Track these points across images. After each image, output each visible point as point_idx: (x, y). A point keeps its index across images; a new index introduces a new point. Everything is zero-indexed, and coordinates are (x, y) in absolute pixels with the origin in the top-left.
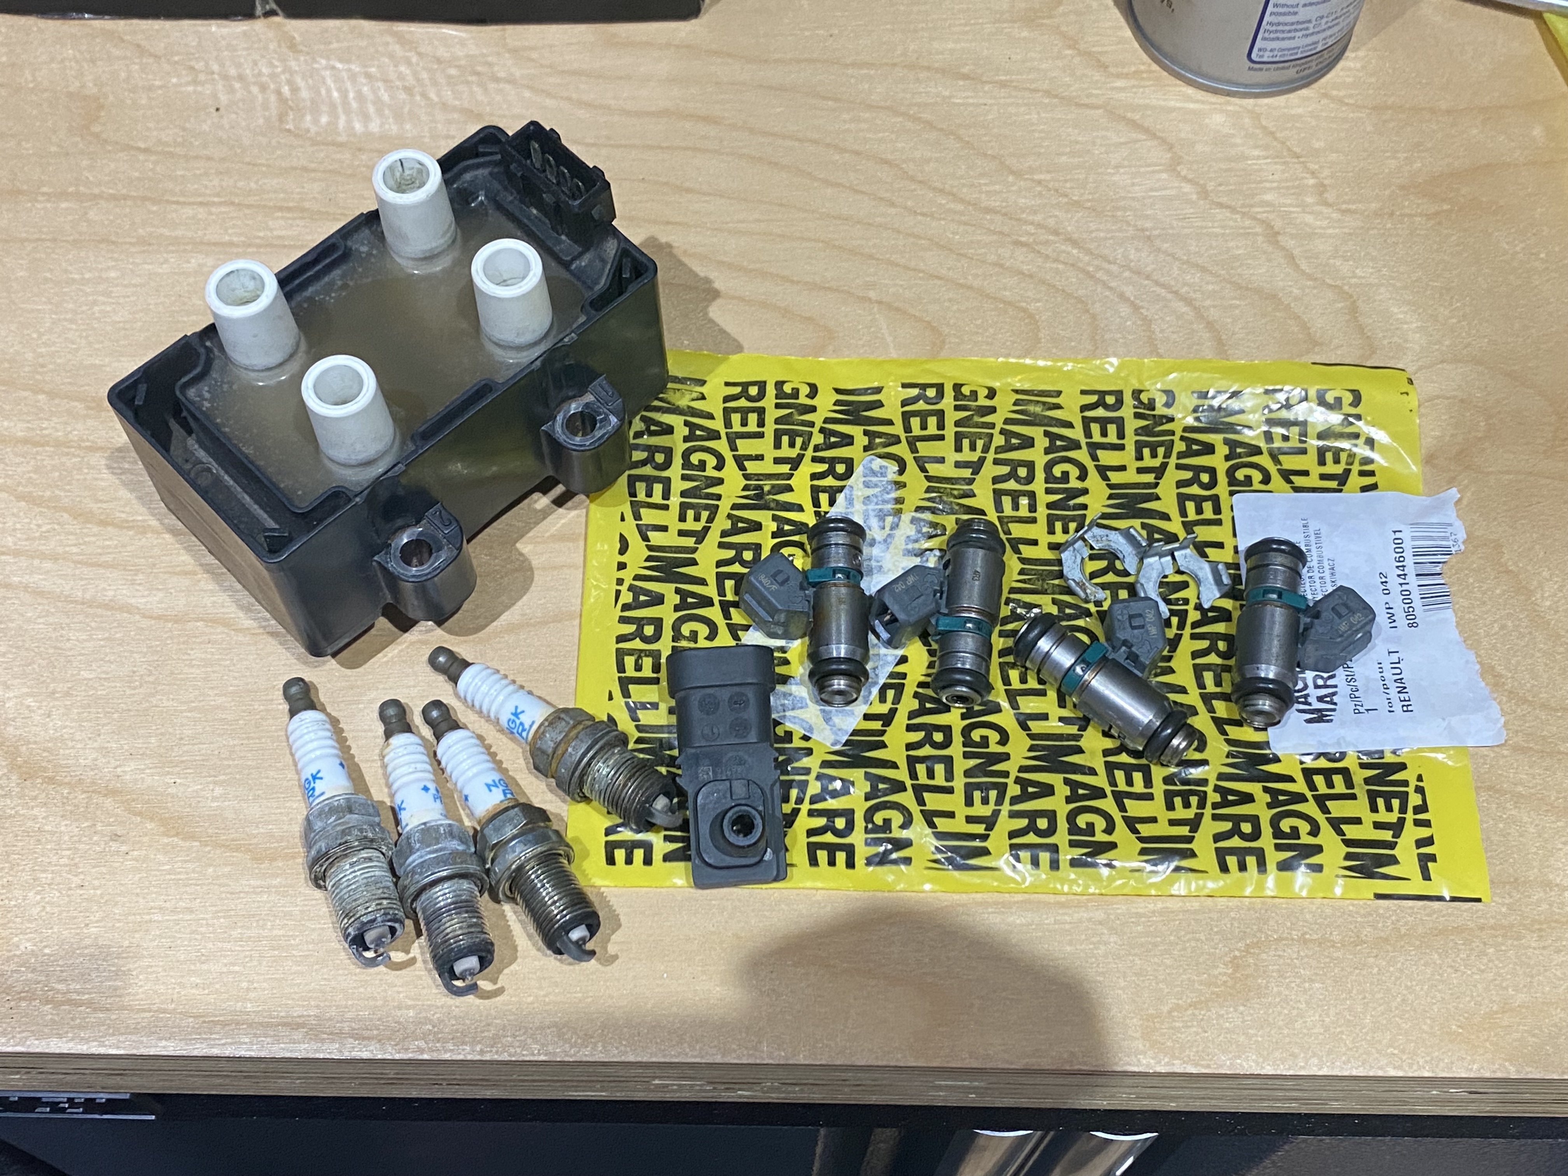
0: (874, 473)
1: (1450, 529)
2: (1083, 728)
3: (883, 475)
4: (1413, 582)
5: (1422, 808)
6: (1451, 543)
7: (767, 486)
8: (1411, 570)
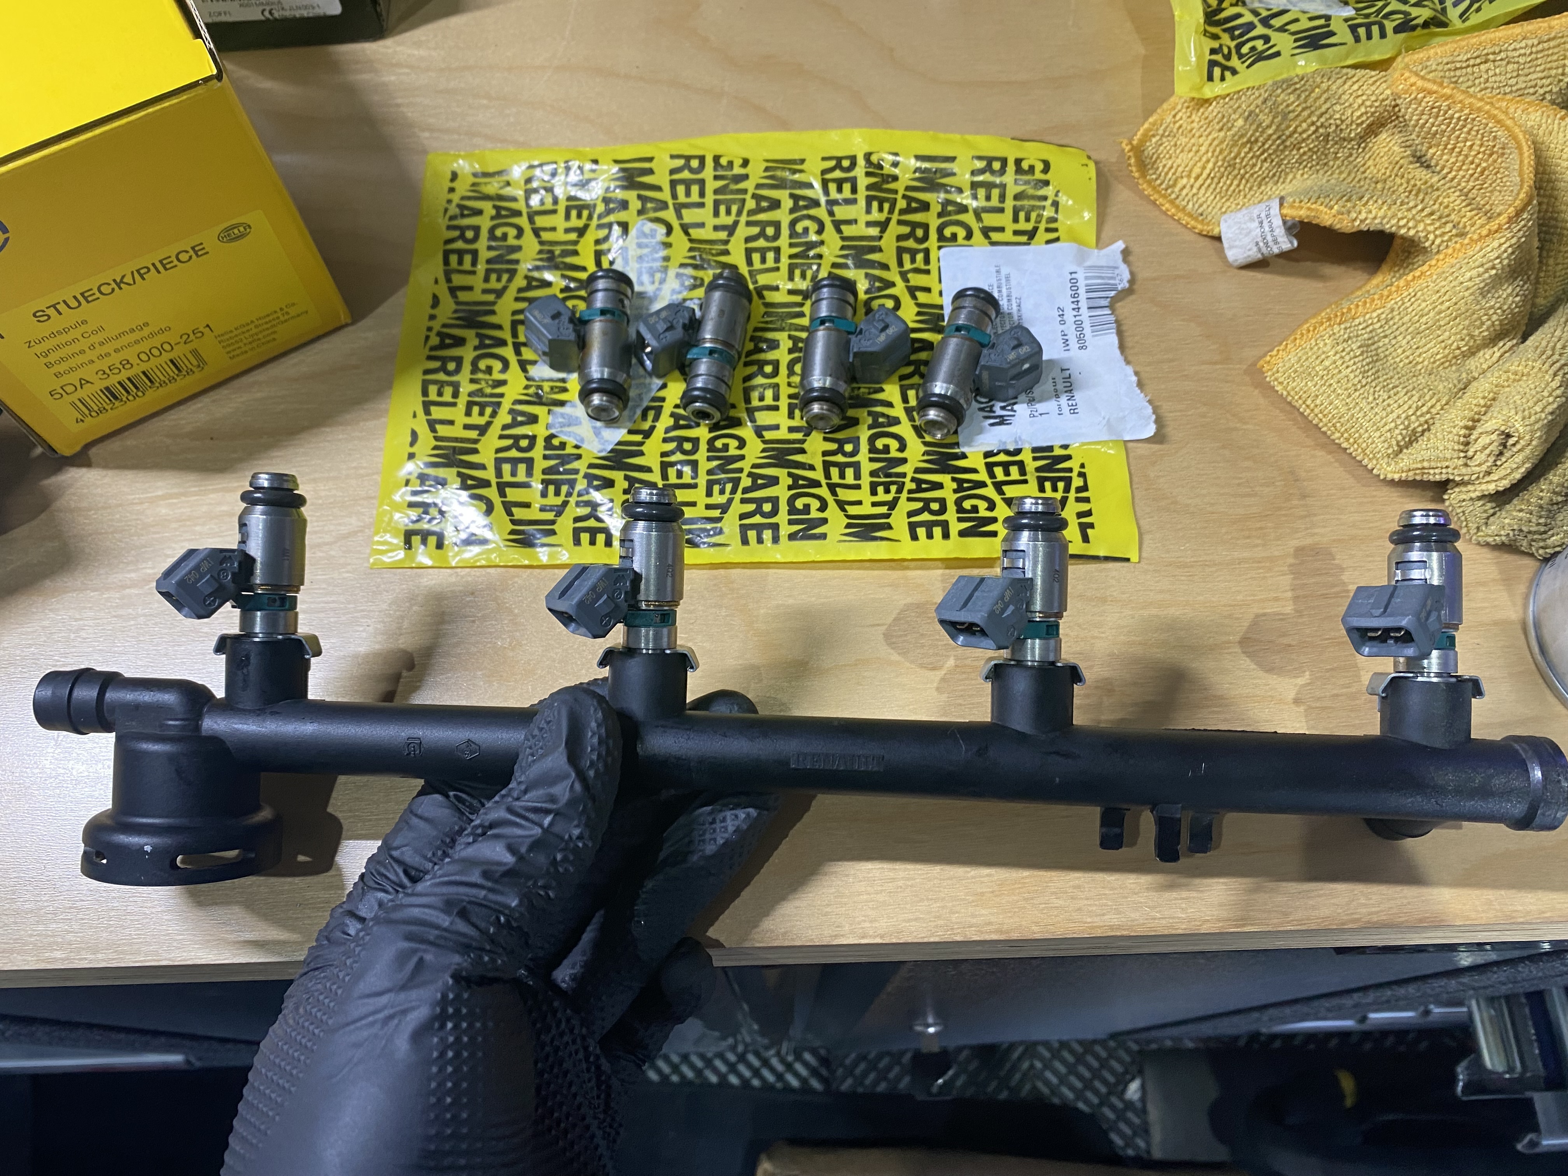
0: (645, 235)
1: (1117, 272)
2: (807, 434)
3: (653, 236)
4: (1085, 312)
5: (1085, 488)
6: (1117, 282)
7: (558, 250)
8: (1084, 305)
